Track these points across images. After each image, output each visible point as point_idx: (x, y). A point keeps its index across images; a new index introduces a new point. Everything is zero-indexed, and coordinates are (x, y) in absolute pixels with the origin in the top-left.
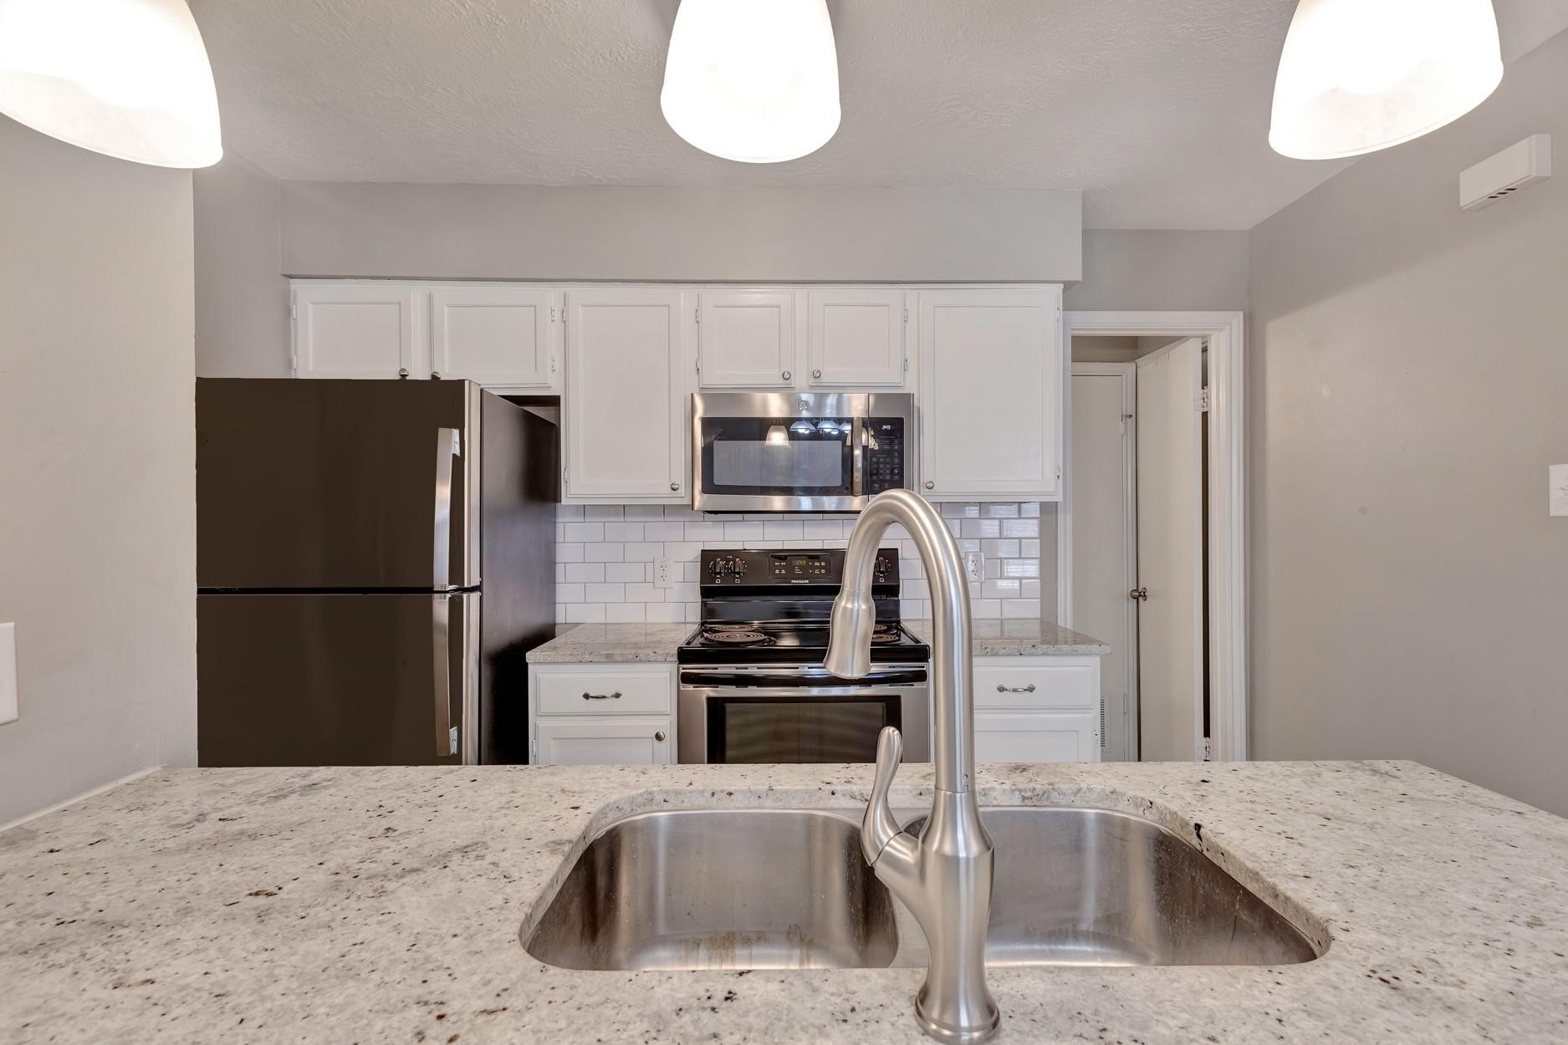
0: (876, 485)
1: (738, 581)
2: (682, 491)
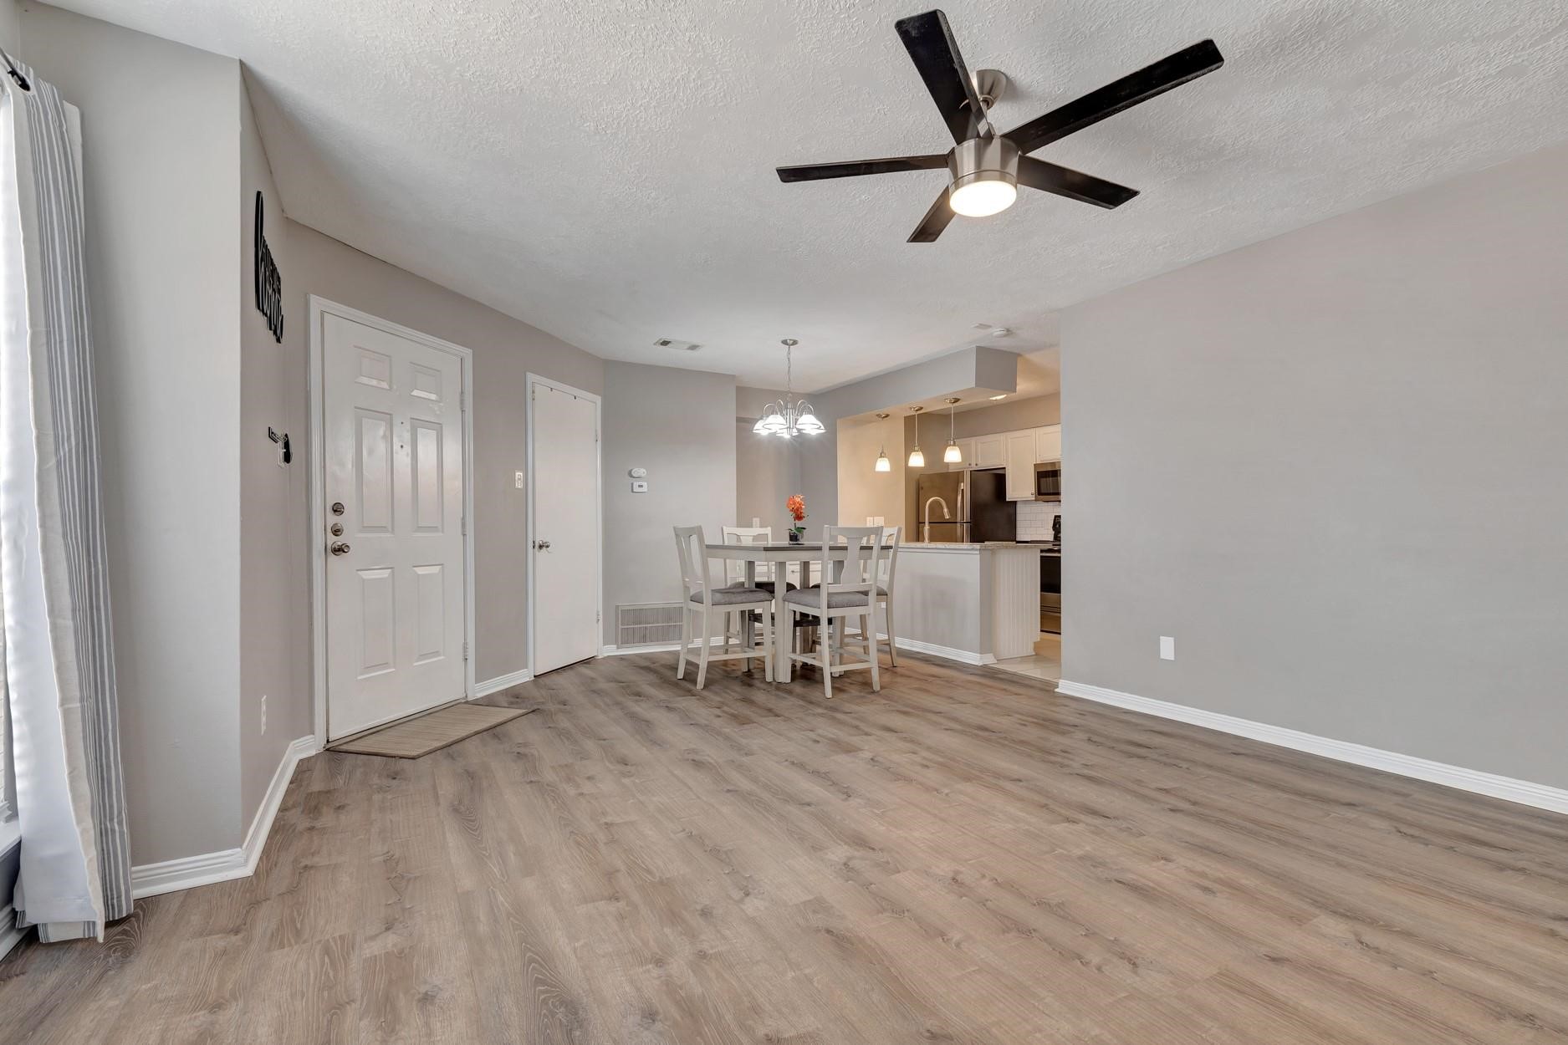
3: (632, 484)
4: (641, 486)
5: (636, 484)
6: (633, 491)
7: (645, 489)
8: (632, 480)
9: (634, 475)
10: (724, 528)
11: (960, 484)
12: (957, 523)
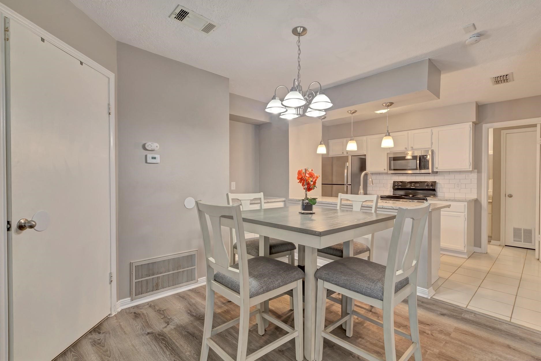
0: (423, 168)
1: (400, 187)
2: (386, 170)
3: (146, 156)
4: (154, 158)
5: (149, 156)
6: (146, 162)
7: (158, 160)
8: (146, 152)
9: (147, 148)
10: (229, 194)
11: (346, 163)
12: (344, 185)
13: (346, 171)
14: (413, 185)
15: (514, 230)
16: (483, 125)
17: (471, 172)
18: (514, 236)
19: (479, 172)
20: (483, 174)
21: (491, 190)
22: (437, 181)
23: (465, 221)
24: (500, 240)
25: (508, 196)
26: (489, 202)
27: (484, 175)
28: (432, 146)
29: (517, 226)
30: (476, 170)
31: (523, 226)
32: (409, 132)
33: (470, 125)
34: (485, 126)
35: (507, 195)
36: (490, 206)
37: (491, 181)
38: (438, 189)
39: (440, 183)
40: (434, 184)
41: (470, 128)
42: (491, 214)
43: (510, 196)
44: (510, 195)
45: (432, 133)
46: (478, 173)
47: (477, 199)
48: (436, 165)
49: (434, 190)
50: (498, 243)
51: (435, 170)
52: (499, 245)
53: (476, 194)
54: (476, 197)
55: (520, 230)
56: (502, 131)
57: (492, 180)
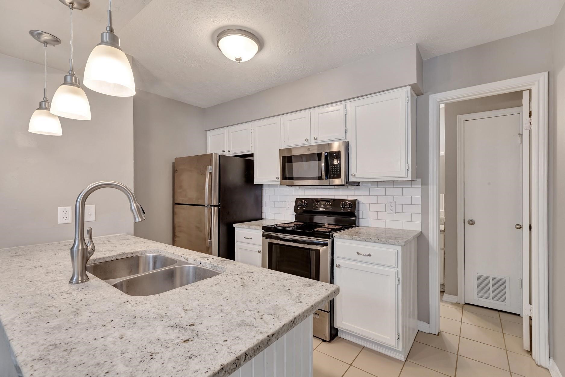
0: (332, 176)
1: (304, 208)
2: (280, 179)
11: (208, 166)
12: (204, 206)
13: (207, 180)
14: (323, 205)
15: (478, 279)
16: (430, 96)
17: (411, 182)
18: (479, 288)
19: (425, 183)
20: (431, 187)
21: (442, 209)
22: (359, 198)
23: (398, 285)
24: (456, 294)
25: (469, 222)
26: (441, 231)
27: (433, 189)
28: (347, 134)
29: (483, 273)
30: (419, 180)
31: (492, 273)
32: (312, 111)
33: (407, 91)
34: (433, 98)
35: (466, 222)
36: (442, 236)
37: (442, 196)
38: (361, 213)
39: (363, 202)
40: (354, 203)
41: (408, 97)
42: (443, 249)
43: (472, 223)
44: (471, 221)
45: (346, 111)
46: (422, 184)
47: (421, 232)
48: (352, 171)
49: (353, 215)
50: (454, 299)
51: (351, 180)
52: (456, 302)
53: (421, 223)
54: (419, 229)
55: (487, 278)
56: (457, 116)
57: (444, 195)
